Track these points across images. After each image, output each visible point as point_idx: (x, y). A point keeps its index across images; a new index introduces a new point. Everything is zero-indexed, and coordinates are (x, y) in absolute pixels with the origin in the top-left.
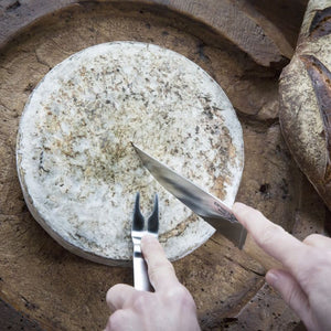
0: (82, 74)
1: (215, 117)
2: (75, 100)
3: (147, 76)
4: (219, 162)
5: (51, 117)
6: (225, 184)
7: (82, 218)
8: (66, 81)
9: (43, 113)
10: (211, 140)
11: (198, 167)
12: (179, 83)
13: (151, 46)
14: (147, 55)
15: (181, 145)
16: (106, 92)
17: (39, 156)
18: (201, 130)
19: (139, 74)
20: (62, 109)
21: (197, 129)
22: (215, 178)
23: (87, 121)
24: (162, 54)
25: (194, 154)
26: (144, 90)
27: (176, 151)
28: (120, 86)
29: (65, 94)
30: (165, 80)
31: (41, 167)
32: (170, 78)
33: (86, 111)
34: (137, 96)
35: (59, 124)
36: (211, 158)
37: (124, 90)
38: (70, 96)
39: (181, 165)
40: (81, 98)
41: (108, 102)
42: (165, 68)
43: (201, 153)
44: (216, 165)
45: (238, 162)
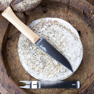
0: (35, 68)
1: (34, 28)
2: (43, 68)
3: (29, 50)
5: (50, 73)
6: (52, 21)
7: (75, 57)
8: (38, 72)
9: (50, 76)
10: (41, 28)
11: (50, 30)
12: (28, 41)
13: (19, 52)
14: (22, 52)
15: (46, 36)
16: (38, 60)
17: (62, 73)
18: (39, 31)
19: (29, 52)
20: (47, 71)
22: (52, 24)
23: (48, 63)
24: (20, 48)
25: (47, 32)
26: (33, 50)
27: (48, 36)
28: (35, 57)
29: (42, 71)
30: (28, 45)
31: (65, 72)
32: (27, 44)
33: (45, 64)
34: (36, 51)
35: (52, 71)
36: (47, 27)
37: (35, 56)
38: (42, 70)
39: (51, 34)
40: (42, 66)
41: (40, 59)
42: (24, 46)
43: (46, 30)
44: (48, 25)
45: (44, 19)
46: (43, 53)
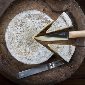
0: (11, 43)
1: (31, 16)
2: (17, 47)
3: (17, 28)
4: (42, 19)
6: (47, 20)
7: (44, 55)
8: (12, 47)
9: (18, 55)
10: (36, 19)
11: (42, 25)
12: (21, 21)
13: (9, 24)
14: (11, 26)
16: (17, 39)
17: (27, 59)
19: (15, 30)
20: (18, 51)
21: (33, 21)
22: (45, 22)
23: (23, 46)
24: (12, 22)
25: (38, 25)
26: (20, 30)
27: (36, 28)
30: (19, 24)
31: (30, 60)
33: (20, 46)
34: (21, 33)
35: (21, 53)
36: (41, 21)
37: (18, 35)
38: (16, 48)
39: (40, 29)
40: (17, 45)
41: (20, 40)
42: (16, 23)
43: (39, 23)
44: (42, 20)
45: (43, 15)
46: (24, 38)
